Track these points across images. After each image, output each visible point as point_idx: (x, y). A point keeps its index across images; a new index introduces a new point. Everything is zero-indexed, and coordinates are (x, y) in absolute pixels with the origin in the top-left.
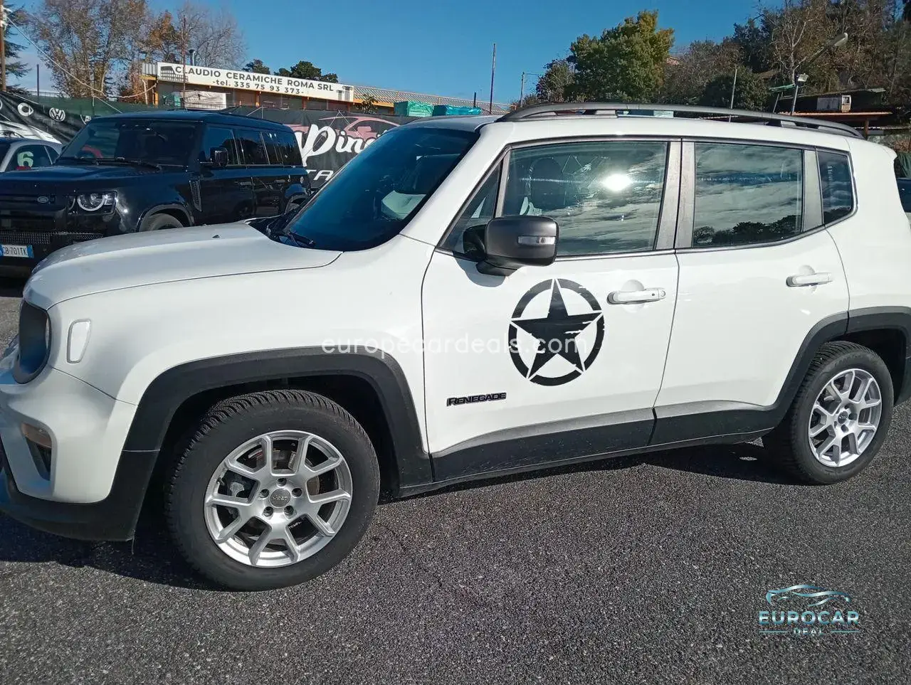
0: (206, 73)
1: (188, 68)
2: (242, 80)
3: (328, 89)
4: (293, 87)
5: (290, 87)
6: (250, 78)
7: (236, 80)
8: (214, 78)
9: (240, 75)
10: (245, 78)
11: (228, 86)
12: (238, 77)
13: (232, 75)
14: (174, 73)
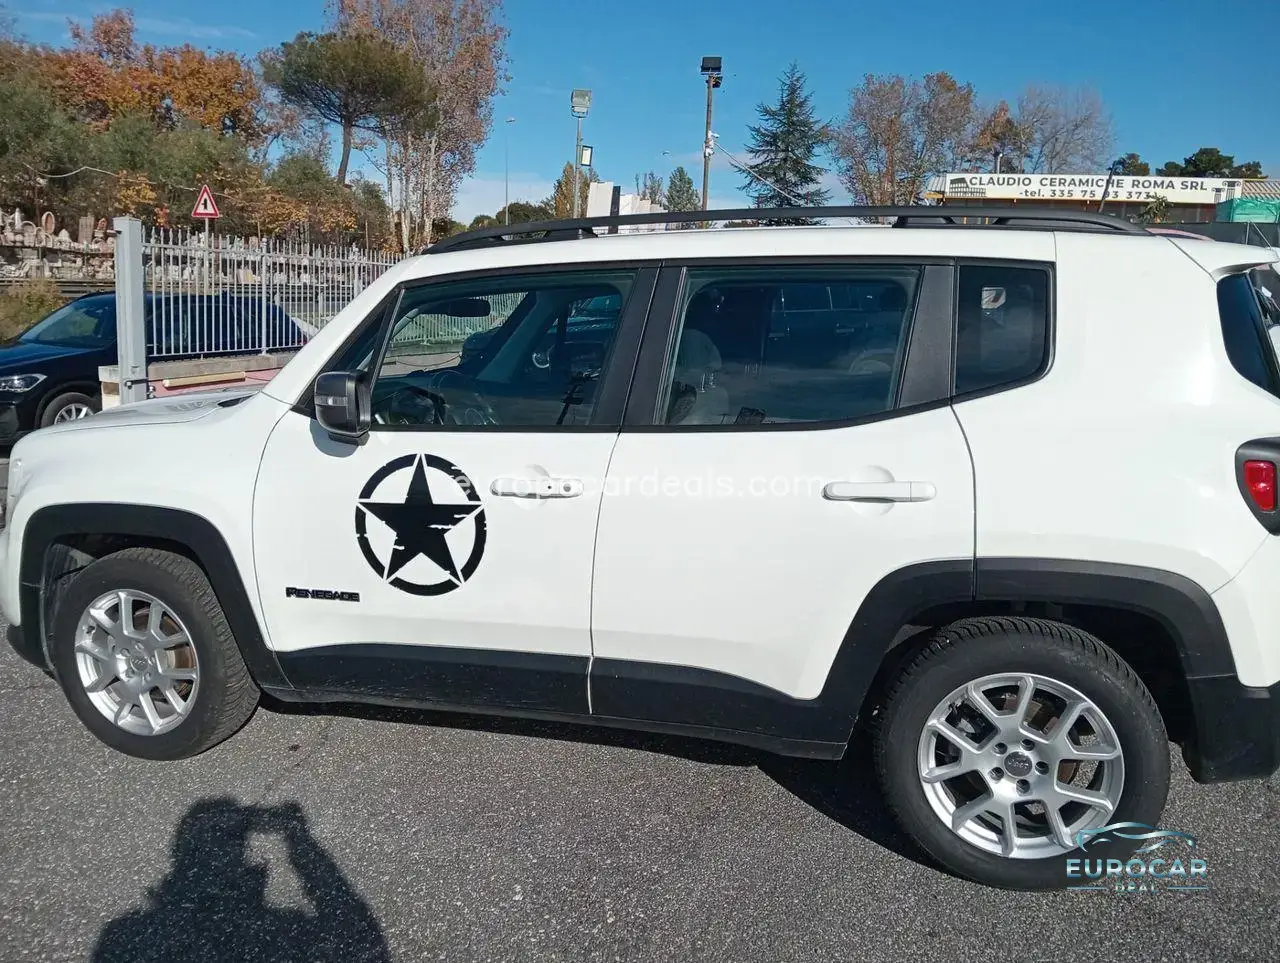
0: (1011, 181)
1: (986, 177)
2: (1062, 188)
3: (1199, 187)
4: (1141, 189)
5: (1136, 189)
6: (1075, 184)
7: (1053, 188)
8: (1023, 188)
9: (1060, 179)
10: (1067, 184)
11: (1041, 197)
12: (1057, 183)
13: (1048, 182)
14: (967, 187)
